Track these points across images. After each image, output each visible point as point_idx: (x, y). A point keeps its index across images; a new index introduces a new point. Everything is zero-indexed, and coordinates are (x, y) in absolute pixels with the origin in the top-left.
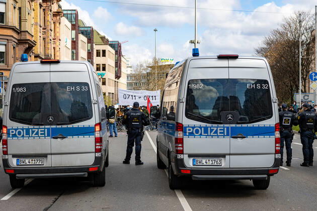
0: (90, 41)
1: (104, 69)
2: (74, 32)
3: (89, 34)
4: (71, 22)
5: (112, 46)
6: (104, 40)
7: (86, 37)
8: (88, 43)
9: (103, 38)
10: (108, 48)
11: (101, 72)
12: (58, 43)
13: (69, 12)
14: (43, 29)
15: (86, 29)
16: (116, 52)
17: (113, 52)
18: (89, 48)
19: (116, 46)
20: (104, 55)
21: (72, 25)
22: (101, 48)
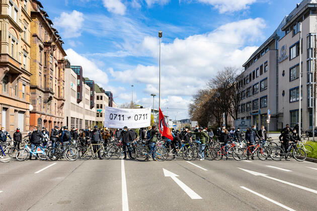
0: (92, 89)
1: (101, 107)
2: (79, 80)
3: (91, 85)
4: (77, 74)
5: (107, 94)
6: (102, 90)
7: (90, 87)
8: (91, 90)
9: (101, 89)
10: (104, 95)
11: (100, 109)
12: (62, 83)
13: (75, 67)
14: (44, 68)
15: (89, 82)
16: (109, 98)
17: (108, 98)
18: (91, 94)
19: (109, 94)
20: (101, 99)
21: (78, 76)
22: (100, 94)
